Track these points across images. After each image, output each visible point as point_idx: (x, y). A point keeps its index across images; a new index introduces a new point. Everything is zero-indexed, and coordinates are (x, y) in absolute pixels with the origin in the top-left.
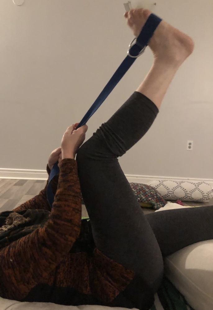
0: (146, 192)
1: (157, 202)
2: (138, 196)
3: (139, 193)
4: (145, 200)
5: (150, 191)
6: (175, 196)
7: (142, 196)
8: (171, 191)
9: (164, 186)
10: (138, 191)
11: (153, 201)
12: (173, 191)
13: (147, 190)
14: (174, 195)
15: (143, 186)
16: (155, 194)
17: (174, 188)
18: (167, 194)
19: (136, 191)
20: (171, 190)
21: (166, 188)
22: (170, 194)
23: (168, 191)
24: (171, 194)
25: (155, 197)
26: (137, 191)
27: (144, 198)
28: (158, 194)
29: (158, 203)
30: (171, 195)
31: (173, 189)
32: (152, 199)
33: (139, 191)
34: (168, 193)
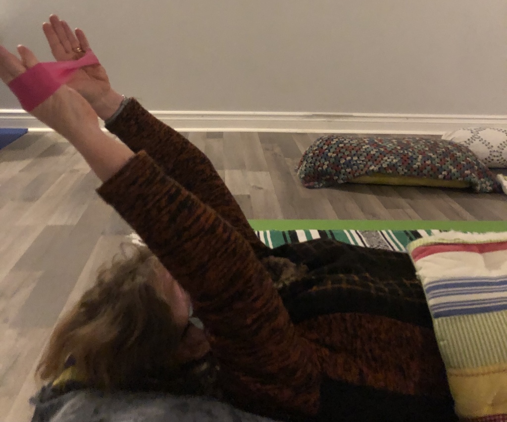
0: (458, 159)
1: (480, 178)
2: (443, 166)
3: (443, 161)
4: (457, 174)
5: (464, 155)
6: (504, 160)
7: (451, 167)
8: (497, 151)
9: (481, 142)
10: (442, 157)
11: (474, 178)
12: (501, 151)
13: (458, 154)
14: (502, 158)
15: (449, 146)
16: (475, 162)
17: (501, 144)
18: (489, 157)
19: (437, 157)
20: (495, 148)
21: (486, 145)
22: (494, 156)
23: (491, 151)
24: (497, 156)
25: (476, 167)
26: (439, 157)
27: (454, 170)
28: (480, 161)
29: (482, 180)
30: (495, 159)
31: (500, 146)
32: (471, 173)
33: (444, 158)
34: (491, 155)
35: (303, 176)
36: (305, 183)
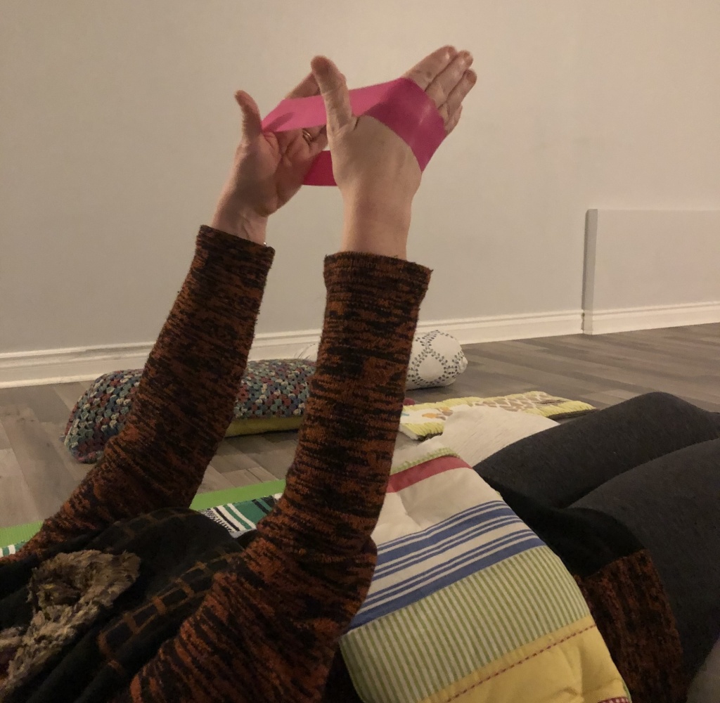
2: (299, 396)
10: (295, 382)
26: (292, 382)
35: (75, 444)
36: (80, 456)
